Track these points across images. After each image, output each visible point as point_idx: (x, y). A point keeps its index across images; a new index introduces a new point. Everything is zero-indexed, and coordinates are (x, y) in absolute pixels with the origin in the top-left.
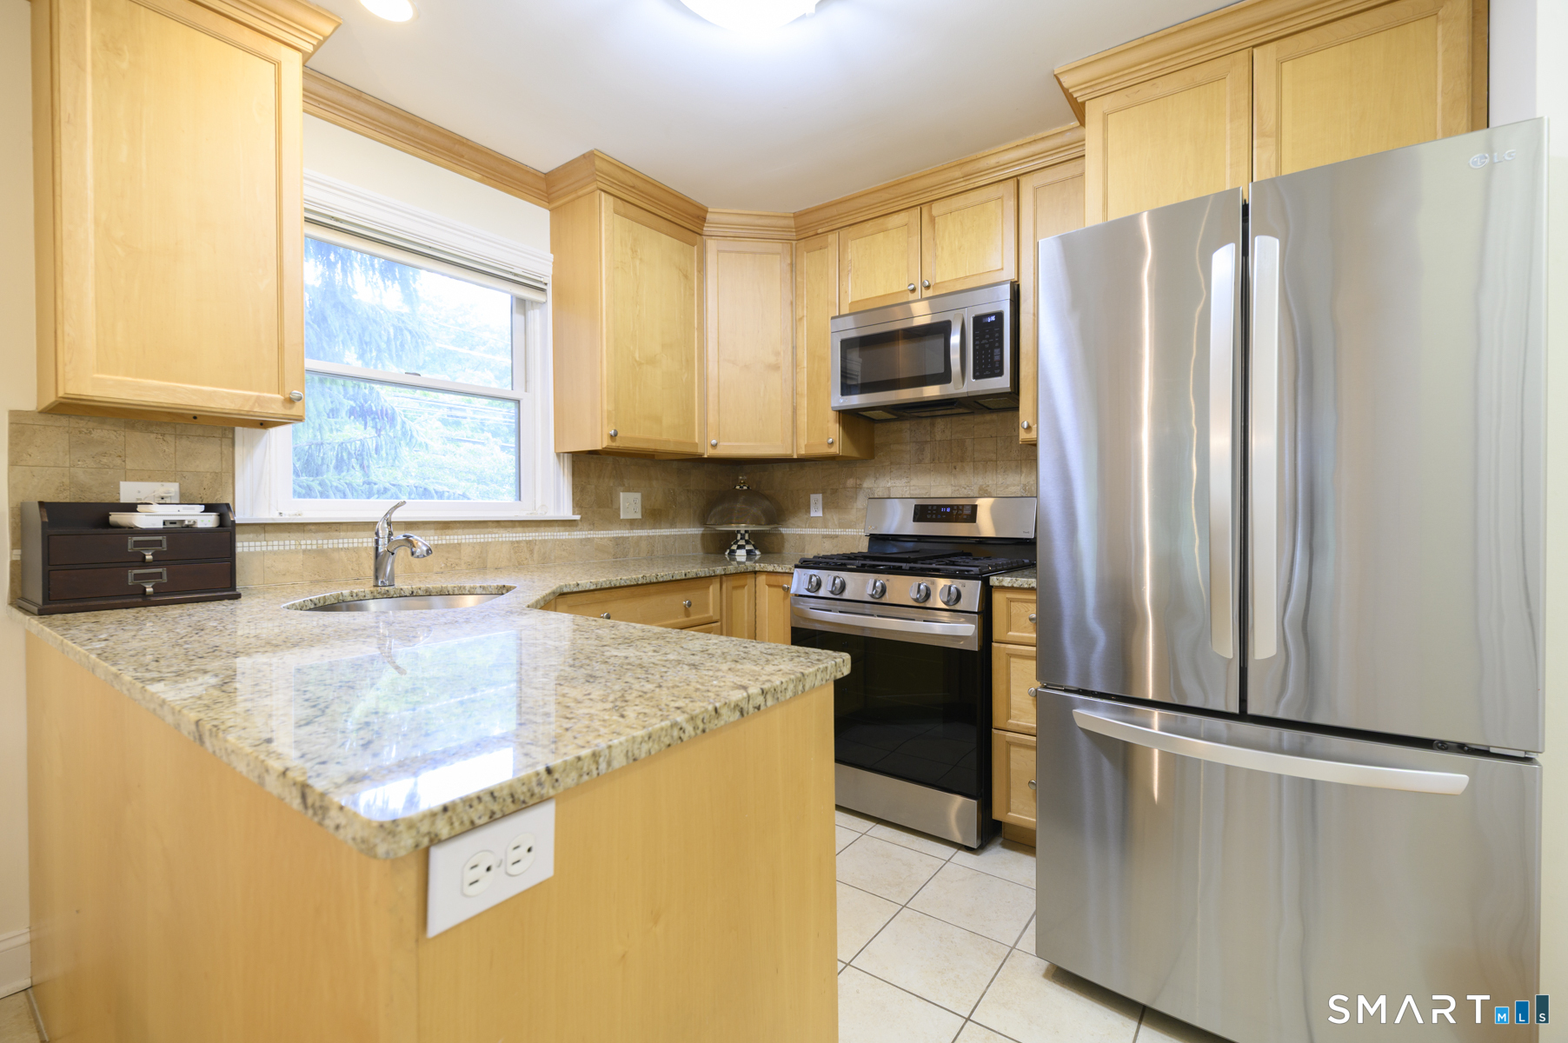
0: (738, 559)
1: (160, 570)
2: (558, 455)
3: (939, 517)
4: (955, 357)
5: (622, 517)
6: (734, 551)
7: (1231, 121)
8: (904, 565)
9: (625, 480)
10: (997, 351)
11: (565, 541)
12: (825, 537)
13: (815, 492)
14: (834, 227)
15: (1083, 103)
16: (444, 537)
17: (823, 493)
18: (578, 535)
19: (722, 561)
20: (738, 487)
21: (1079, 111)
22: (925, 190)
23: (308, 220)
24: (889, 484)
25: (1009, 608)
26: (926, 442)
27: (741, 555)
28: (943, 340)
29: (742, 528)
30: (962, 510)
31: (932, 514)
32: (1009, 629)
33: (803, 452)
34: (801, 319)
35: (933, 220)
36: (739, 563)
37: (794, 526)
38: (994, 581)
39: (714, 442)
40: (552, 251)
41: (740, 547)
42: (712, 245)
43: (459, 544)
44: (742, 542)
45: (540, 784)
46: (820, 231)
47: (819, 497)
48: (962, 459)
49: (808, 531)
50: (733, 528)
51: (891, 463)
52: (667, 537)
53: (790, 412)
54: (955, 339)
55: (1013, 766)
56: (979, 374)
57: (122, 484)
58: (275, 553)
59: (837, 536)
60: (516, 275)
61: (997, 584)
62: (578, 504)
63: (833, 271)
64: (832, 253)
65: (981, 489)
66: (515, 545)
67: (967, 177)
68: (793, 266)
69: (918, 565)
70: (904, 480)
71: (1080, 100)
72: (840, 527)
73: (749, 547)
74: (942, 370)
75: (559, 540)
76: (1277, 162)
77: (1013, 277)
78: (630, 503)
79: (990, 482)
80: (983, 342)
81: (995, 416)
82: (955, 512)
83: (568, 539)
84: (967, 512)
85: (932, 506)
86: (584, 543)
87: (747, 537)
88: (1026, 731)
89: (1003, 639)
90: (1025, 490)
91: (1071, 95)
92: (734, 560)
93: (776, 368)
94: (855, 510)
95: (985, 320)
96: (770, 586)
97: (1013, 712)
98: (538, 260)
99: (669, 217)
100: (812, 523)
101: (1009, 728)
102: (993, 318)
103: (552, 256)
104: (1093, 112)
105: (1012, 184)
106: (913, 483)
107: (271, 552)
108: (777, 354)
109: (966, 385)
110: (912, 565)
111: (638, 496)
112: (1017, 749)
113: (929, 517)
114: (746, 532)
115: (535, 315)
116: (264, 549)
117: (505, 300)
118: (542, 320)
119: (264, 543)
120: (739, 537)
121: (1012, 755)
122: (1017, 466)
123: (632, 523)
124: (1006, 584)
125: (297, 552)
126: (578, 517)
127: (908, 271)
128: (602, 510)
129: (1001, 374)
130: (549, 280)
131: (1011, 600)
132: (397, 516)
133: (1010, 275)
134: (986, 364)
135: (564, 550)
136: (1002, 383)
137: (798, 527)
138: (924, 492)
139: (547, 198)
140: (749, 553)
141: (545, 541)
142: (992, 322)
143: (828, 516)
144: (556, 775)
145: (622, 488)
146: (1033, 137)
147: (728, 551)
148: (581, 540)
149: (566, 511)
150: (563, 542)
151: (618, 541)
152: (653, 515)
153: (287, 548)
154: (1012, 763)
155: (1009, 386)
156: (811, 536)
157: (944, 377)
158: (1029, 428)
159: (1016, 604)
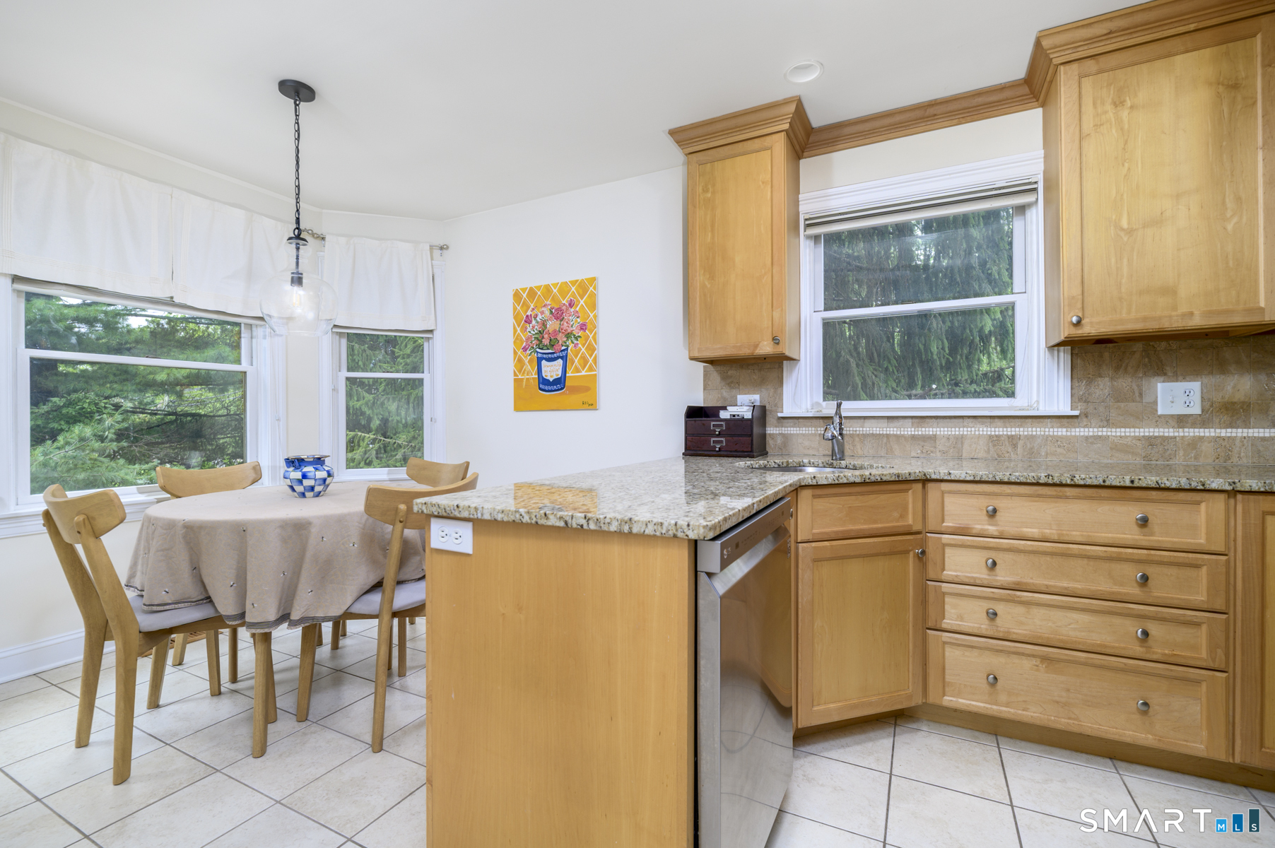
1: (722, 439)
2: (1051, 343)
5: (1159, 413)
9: (1168, 368)
11: (1062, 437)
16: (920, 429)
18: (1080, 432)
40: (1044, 146)
43: (935, 436)
45: (454, 510)
52: (1262, 439)
57: (738, 396)
58: (804, 435)
62: (1075, 399)
66: (994, 440)
75: (1053, 436)
78: (1177, 395)
83: (1066, 436)
86: (1090, 440)
103: (1043, 151)
107: (802, 434)
111: (1195, 387)
116: (798, 432)
119: (798, 429)
123: (1183, 421)
125: (815, 435)
126: (1076, 413)
128: (1122, 405)
130: (1040, 178)
135: (1059, 446)
139: (1034, 97)
141: (1032, 436)
144: (460, 509)
145: (1158, 379)
148: (1087, 438)
149: (1063, 406)
150: (1057, 439)
151: (1154, 441)
152: (1227, 412)
153: (810, 432)
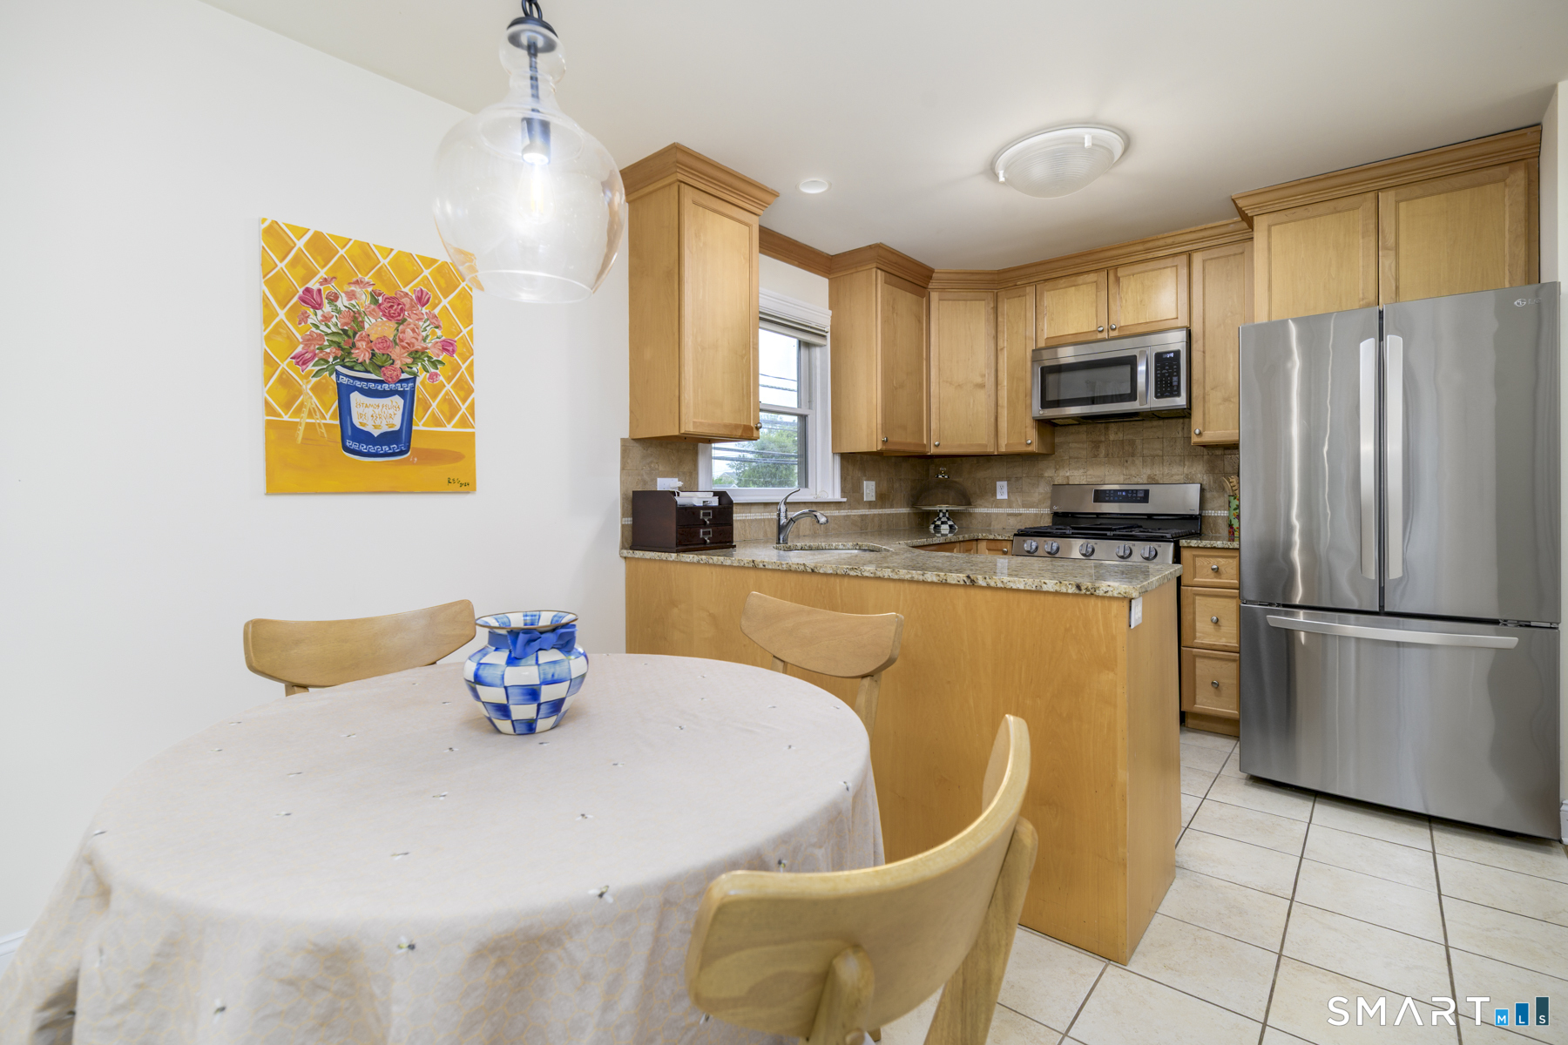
0: (943, 532)
1: (710, 529)
2: (834, 454)
3: (1116, 498)
4: (1141, 379)
5: (865, 500)
6: (939, 526)
7: (1363, 238)
8: (1108, 533)
9: (866, 475)
10: (1175, 379)
11: (838, 516)
12: (1009, 515)
13: (1001, 479)
14: (1031, 281)
15: (1252, 217)
17: (1008, 481)
18: (843, 513)
19: (928, 534)
20: (940, 476)
21: (1249, 221)
22: (1111, 258)
23: (761, 319)
24: (1068, 474)
25: (1194, 561)
26: (1101, 442)
27: (945, 529)
28: (1129, 369)
29: (944, 508)
30: (1136, 493)
31: (1110, 496)
32: (1195, 577)
33: (1003, 449)
34: (1002, 349)
35: (1117, 280)
36: (943, 535)
37: (981, 506)
38: (1183, 542)
39: (936, 443)
40: (831, 308)
41: (943, 523)
42: (934, 296)
44: (944, 519)
46: (1019, 283)
47: (1005, 483)
48: (1133, 455)
49: (995, 510)
50: (937, 508)
51: (1070, 458)
52: (889, 515)
53: (993, 420)
54: (1141, 368)
55: (1198, 672)
56: (1160, 394)
57: (658, 479)
59: (1021, 514)
60: (811, 328)
61: (1186, 545)
62: (844, 492)
63: (1031, 314)
64: (1030, 301)
65: (1149, 477)
67: (1148, 250)
68: (996, 309)
69: (1118, 533)
70: (1082, 471)
71: (1249, 215)
72: (1023, 507)
73: (950, 523)
74: (1129, 392)
75: (835, 516)
76: (1396, 267)
77: (1186, 324)
78: (869, 489)
79: (1158, 472)
80: (1164, 371)
81: (1161, 422)
82: (1130, 495)
83: (840, 515)
84: (1141, 495)
85: (1110, 490)
86: (847, 518)
87: (947, 515)
88: (1209, 647)
89: (1190, 583)
90: (1188, 478)
91: (1244, 211)
92: (939, 532)
93: (982, 386)
94: (1037, 494)
95: (1164, 356)
96: (989, 550)
97: (1198, 635)
98: (821, 316)
99: (911, 279)
100: (999, 504)
101: (1195, 645)
102: (1172, 355)
103: (831, 312)
104: (1260, 224)
105: (1184, 258)
106: (1089, 473)
108: (983, 376)
109: (1149, 401)
110: (1115, 533)
111: (873, 483)
112: (1202, 660)
113: (1107, 499)
114: (947, 511)
115: (817, 352)
117: (795, 342)
118: (822, 357)
120: (941, 515)
121: (1197, 664)
122: (1180, 461)
123: (871, 505)
124: (1193, 545)
126: (845, 500)
127: (1097, 316)
128: (855, 495)
129: (1179, 395)
130: (828, 329)
131: (1195, 556)
132: (790, 499)
133: (1183, 321)
134: (1166, 386)
135: (836, 523)
136: (1181, 401)
137: (985, 507)
138: (1099, 480)
139: (827, 271)
140: (951, 526)
142: (1170, 357)
143: (1013, 499)
145: (864, 478)
146: (1203, 226)
147: (932, 526)
148: (844, 516)
149: (838, 495)
151: (863, 517)
152: (882, 499)
154: (1197, 670)
155: (1185, 403)
156: (997, 514)
157: (1132, 396)
158: (1200, 434)
159: (1200, 559)
